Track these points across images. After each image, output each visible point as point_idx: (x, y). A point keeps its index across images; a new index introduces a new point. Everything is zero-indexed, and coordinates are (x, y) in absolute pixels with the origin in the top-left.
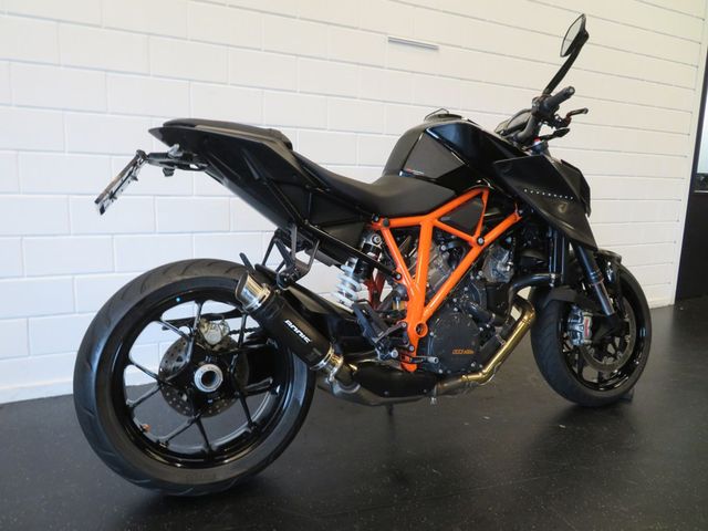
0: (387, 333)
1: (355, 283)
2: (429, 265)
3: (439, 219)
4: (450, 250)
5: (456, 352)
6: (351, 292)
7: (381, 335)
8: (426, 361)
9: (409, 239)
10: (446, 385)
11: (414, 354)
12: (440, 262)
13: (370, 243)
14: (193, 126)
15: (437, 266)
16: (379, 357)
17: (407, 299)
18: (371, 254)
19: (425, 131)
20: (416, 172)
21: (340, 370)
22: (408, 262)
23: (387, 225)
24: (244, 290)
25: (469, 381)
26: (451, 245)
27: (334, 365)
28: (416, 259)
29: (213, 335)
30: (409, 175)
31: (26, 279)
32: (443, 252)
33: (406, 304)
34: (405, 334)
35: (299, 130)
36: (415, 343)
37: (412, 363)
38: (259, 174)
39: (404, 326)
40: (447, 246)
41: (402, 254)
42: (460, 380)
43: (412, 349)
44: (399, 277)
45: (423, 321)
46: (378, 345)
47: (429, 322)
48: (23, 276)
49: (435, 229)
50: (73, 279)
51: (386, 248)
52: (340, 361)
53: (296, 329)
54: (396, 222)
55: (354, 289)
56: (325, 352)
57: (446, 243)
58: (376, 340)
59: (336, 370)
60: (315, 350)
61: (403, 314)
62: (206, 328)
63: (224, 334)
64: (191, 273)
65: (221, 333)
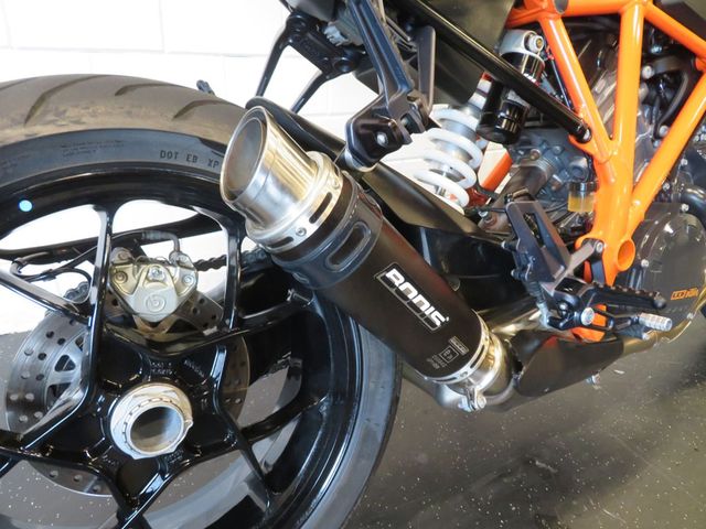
0: (571, 269)
1: (472, 147)
5: (676, 295)
7: (560, 273)
13: (522, 49)
16: (545, 322)
23: (563, 6)
24: (259, 177)
29: (154, 296)
39: (599, 248)
40: (653, 67)
44: (587, 134)
45: (628, 237)
60: (453, 341)
62: (132, 281)
63: (186, 291)
64: (61, 114)
65: (178, 290)
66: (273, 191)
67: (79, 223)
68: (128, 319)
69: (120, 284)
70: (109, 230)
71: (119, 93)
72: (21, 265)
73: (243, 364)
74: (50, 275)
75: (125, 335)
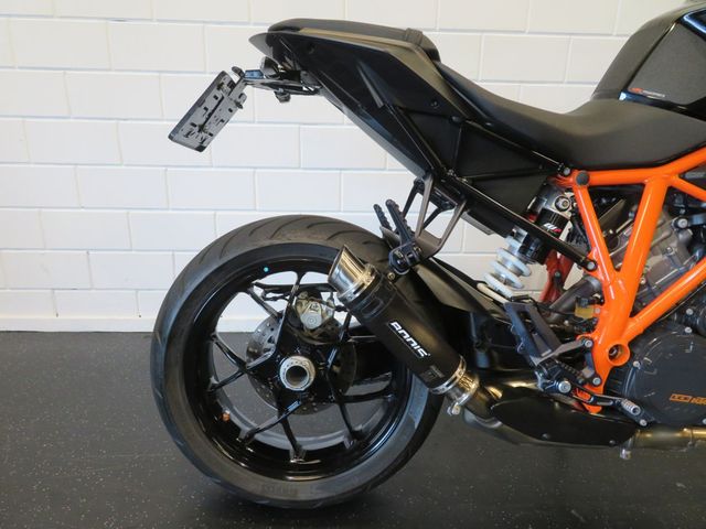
0: (557, 353)
1: (521, 266)
2: (651, 249)
3: (682, 176)
4: (693, 228)
5: (676, 397)
6: (513, 278)
7: (547, 354)
8: (619, 405)
9: (621, 204)
10: (649, 435)
11: (599, 392)
12: (673, 247)
13: (552, 208)
14: (298, 29)
15: (665, 252)
16: (539, 385)
17: (600, 302)
18: (550, 226)
19: (680, 21)
20: (653, 95)
21: (473, 398)
22: (611, 242)
23: (584, 181)
25: (695, 439)
26: (698, 220)
27: (463, 390)
28: (628, 238)
29: (312, 317)
30: (637, 99)
31: (170, 212)
32: (681, 230)
33: (597, 309)
34: (588, 356)
35: (485, 34)
36: (605, 374)
37: (594, 404)
38: (382, 99)
39: (588, 344)
40: (689, 220)
41: (603, 228)
42: (678, 435)
43: (596, 381)
44: (591, 266)
45: (624, 342)
46: (539, 368)
47: (633, 344)
48: (167, 209)
49: (672, 191)
50: (215, 215)
51: (577, 217)
52: (473, 385)
53: (407, 336)
54: (601, 178)
55: (519, 273)
56: (448, 372)
57: (688, 216)
58: (536, 361)
59: (465, 397)
60: (433, 368)
61: (590, 326)
62: (304, 307)
63: (327, 317)
64: (284, 235)
65: (323, 317)
66: (342, 276)
67: (287, 278)
68: (301, 326)
69: (299, 309)
70: (298, 283)
71: (308, 227)
72: (266, 292)
73: (353, 364)
74: (275, 299)
75: (296, 333)
